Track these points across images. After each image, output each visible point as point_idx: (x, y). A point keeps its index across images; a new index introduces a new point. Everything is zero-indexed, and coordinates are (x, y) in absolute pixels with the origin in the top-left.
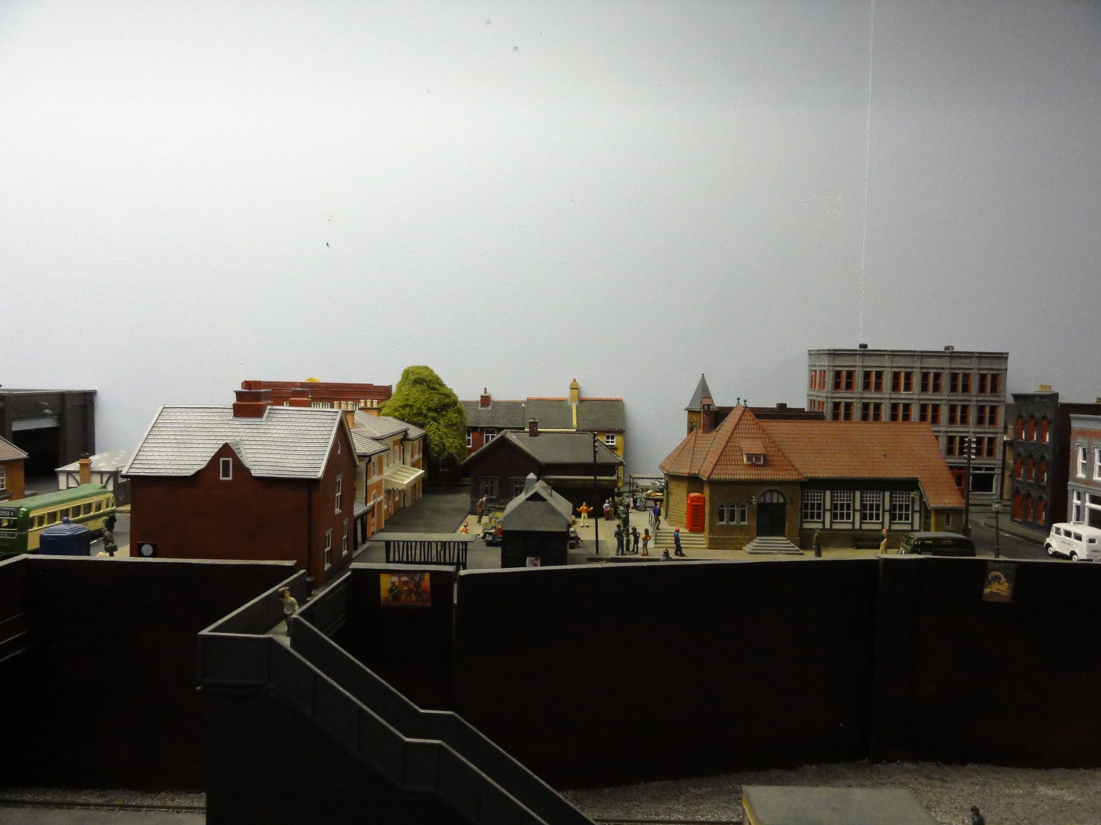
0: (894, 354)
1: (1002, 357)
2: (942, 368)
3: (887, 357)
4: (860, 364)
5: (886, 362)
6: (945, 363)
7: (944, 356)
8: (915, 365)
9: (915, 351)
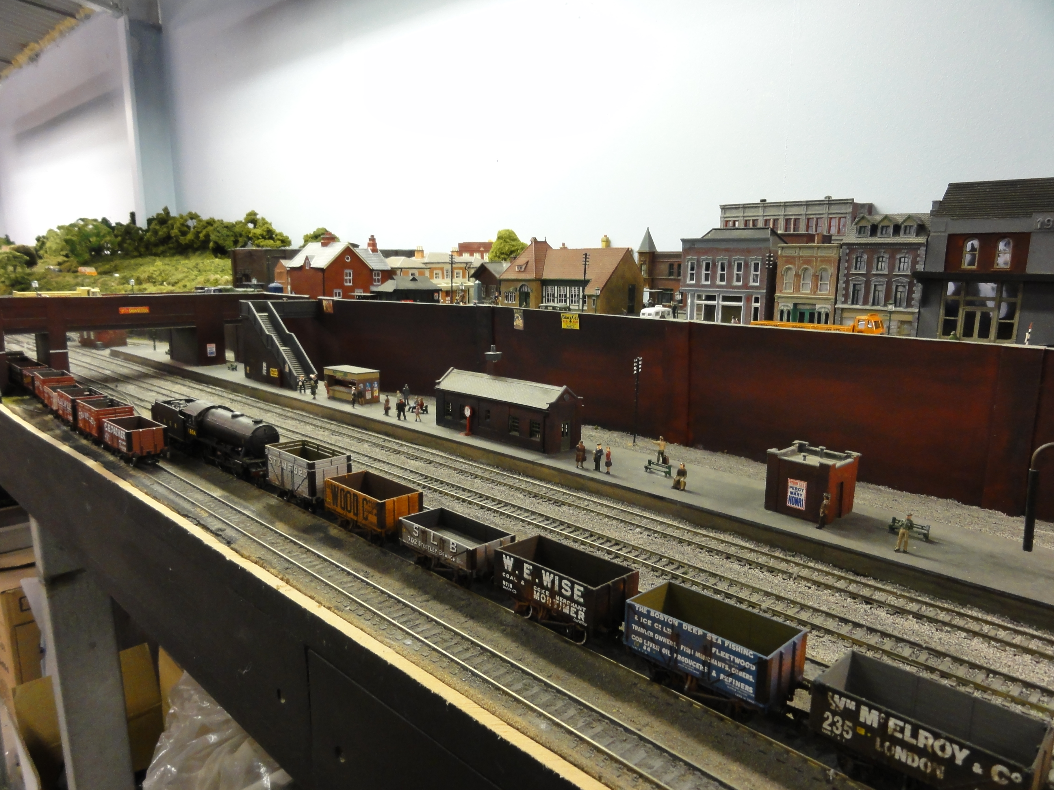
1: (847, 203)
2: (801, 215)
6: (802, 210)
7: (801, 205)
8: (780, 214)
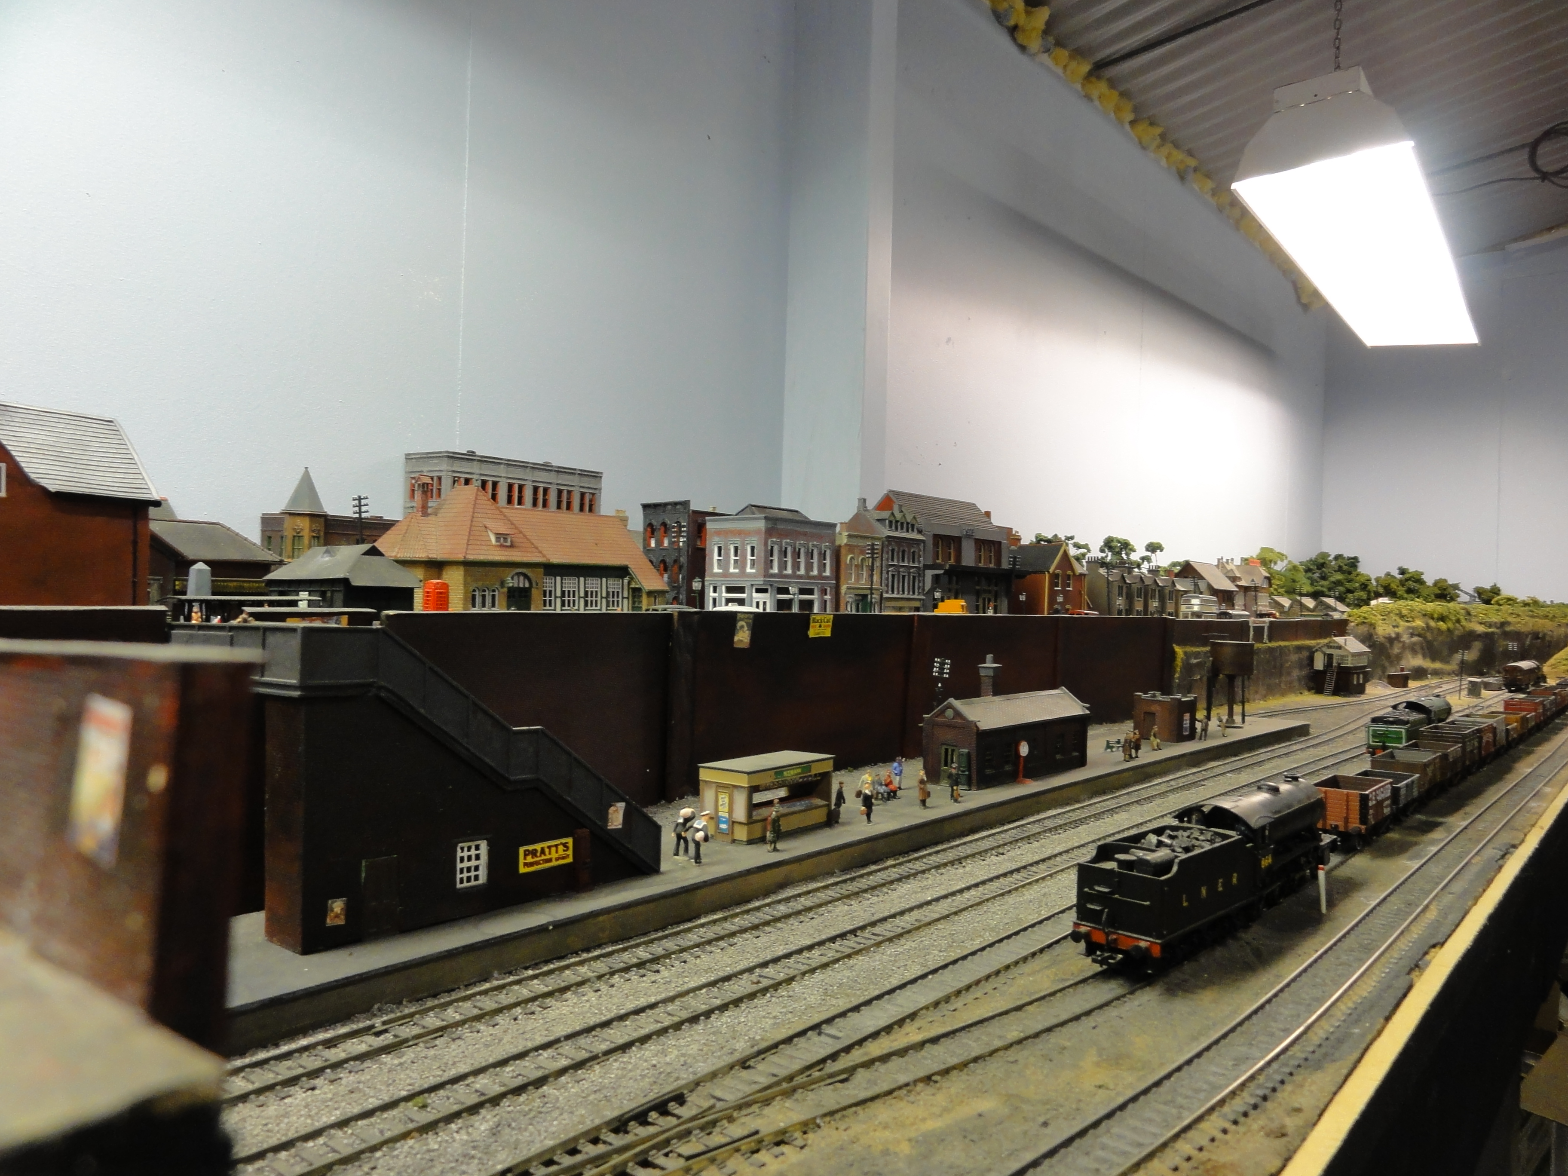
0: (510, 464)
1: (596, 476)
2: (550, 483)
3: (502, 466)
4: (478, 471)
5: (502, 471)
6: (552, 478)
7: (551, 471)
8: (527, 478)
9: (528, 463)
